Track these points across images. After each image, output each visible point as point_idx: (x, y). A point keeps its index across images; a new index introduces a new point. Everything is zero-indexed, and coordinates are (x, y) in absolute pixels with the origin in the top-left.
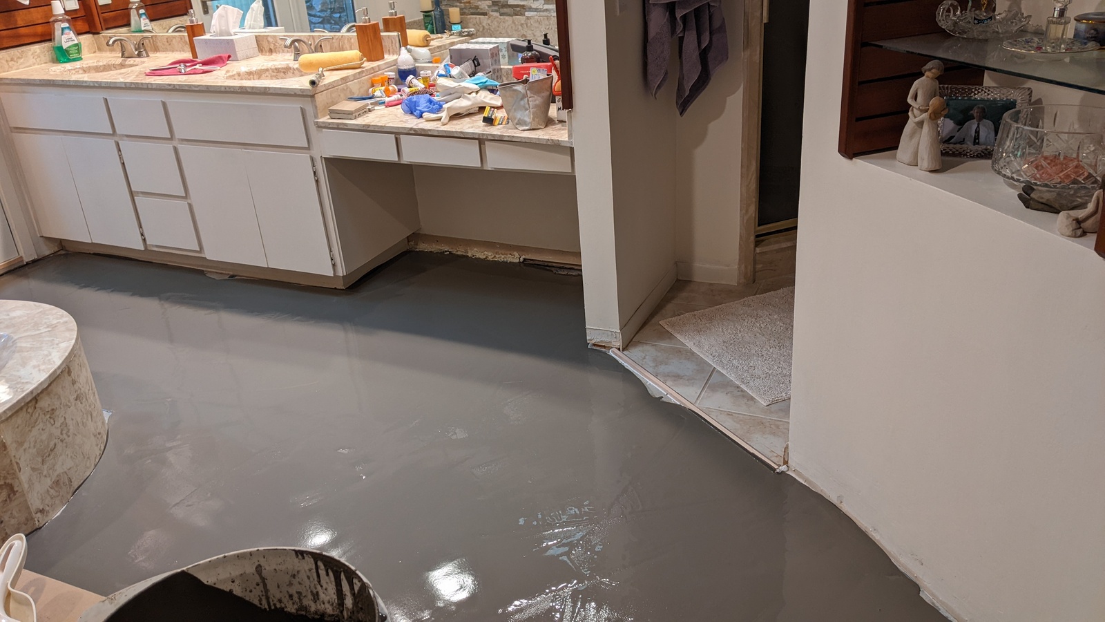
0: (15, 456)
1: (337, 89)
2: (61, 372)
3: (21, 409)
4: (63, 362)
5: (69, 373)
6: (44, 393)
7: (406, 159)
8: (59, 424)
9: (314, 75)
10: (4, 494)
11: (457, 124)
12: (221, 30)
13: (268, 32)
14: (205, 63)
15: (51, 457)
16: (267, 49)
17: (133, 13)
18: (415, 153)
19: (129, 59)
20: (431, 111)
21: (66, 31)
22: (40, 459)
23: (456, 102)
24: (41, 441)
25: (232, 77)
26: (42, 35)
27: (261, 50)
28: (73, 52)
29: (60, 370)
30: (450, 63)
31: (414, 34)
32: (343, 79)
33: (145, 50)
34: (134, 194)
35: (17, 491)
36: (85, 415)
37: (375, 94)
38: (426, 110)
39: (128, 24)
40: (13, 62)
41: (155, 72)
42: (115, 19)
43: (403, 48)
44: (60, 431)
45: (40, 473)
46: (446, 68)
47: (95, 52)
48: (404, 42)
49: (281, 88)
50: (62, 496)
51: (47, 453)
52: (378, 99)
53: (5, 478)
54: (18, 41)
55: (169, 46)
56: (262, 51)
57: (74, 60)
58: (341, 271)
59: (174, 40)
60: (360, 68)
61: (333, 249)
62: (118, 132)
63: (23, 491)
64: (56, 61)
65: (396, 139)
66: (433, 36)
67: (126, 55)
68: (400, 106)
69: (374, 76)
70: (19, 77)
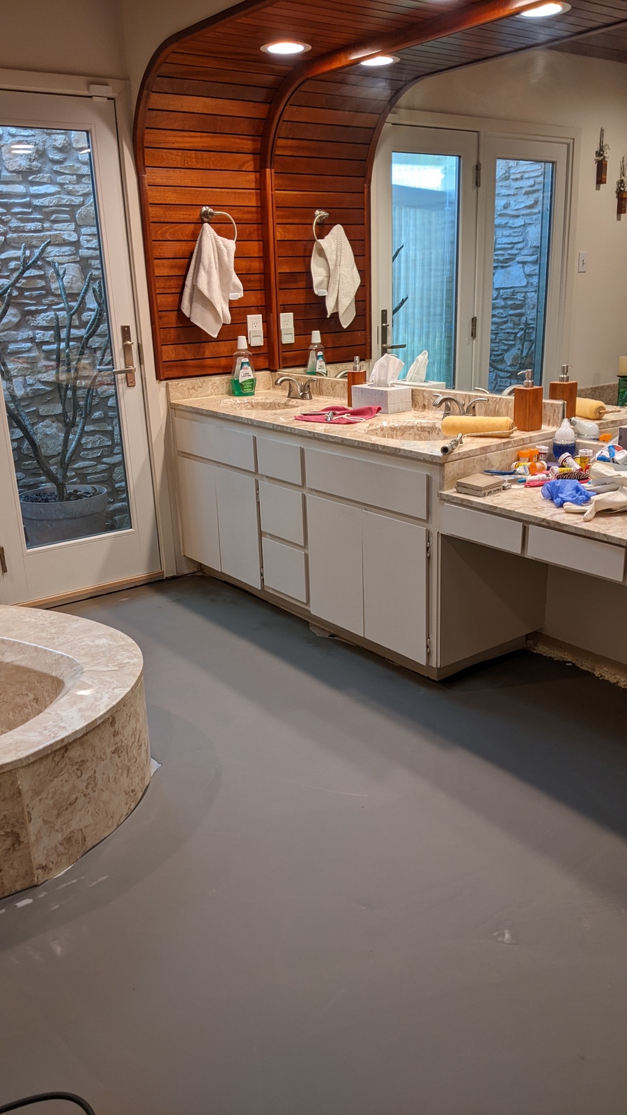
0: (28, 805)
1: (473, 459)
2: (103, 723)
3: (47, 756)
4: (108, 712)
5: (113, 723)
6: (78, 742)
7: (531, 553)
8: (87, 777)
9: (449, 441)
10: (9, 842)
11: (603, 523)
12: (379, 381)
13: (427, 387)
14: (354, 413)
15: (69, 811)
16: (421, 404)
17: (312, 354)
18: (541, 549)
19: (293, 400)
20: (576, 502)
21: (245, 366)
22: (55, 812)
23: (609, 496)
24: (62, 793)
25: (374, 432)
26: (225, 367)
27: (414, 403)
28: (248, 386)
29: (102, 721)
30: (617, 445)
31: (584, 404)
32: (483, 448)
33: (309, 392)
34: (263, 534)
35: (23, 842)
36: (120, 771)
37: (518, 470)
38: (570, 499)
39: (305, 365)
40: (193, 390)
41: (306, 417)
42: (295, 358)
43: (566, 420)
44: (85, 784)
45: (51, 827)
46: (609, 451)
47: (269, 389)
48: (570, 412)
49: (411, 451)
50: (71, 855)
51: (65, 806)
52: (519, 476)
53: (13, 826)
54: (203, 371)
55: (332, 392)
56: (416, 406)
57: (247, 395)
58: (435, 662)
59: (337, 386)
60: (508, 437)
61: (431, 636)
62: (260, 472)
63: (28, 842)
64: (231, 393)
65: (525, 530)
66: (609, 408)
67: (292, 395)
68: (540, 488)
69: (522, 449)
70: (192, 405)
